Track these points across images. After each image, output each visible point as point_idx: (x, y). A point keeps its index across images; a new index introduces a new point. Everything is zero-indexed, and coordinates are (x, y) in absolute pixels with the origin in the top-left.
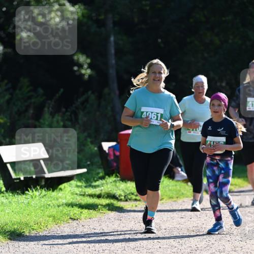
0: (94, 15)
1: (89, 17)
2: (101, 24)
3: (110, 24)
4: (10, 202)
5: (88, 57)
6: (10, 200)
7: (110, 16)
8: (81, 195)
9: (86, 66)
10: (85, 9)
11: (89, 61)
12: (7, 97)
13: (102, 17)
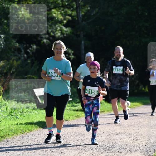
0: (75, 32)
1: (73, 33)
2: (78, 36)
3: (82, 36)
4: (39, 113)
5: (72, 50)
6: (39, 112)
7: (82, 32)
8: (69, 110)
9: (71, 54)
10: (71, 29)
11: (73, 52)
12: (38, 68)
13: (79, 33)
